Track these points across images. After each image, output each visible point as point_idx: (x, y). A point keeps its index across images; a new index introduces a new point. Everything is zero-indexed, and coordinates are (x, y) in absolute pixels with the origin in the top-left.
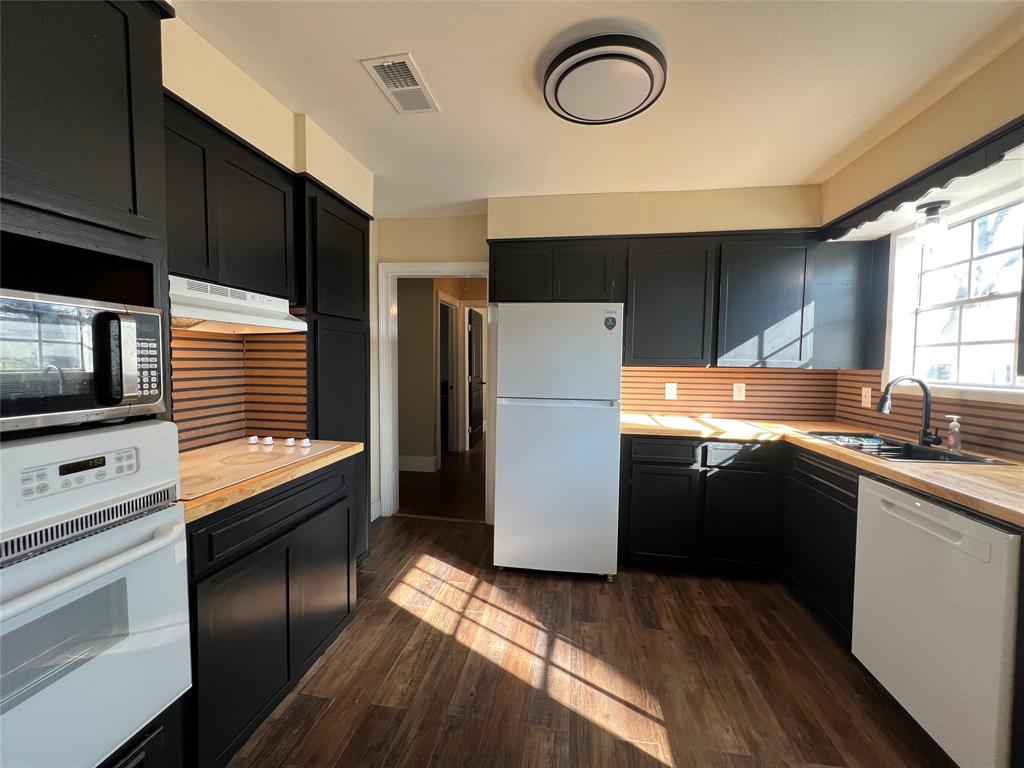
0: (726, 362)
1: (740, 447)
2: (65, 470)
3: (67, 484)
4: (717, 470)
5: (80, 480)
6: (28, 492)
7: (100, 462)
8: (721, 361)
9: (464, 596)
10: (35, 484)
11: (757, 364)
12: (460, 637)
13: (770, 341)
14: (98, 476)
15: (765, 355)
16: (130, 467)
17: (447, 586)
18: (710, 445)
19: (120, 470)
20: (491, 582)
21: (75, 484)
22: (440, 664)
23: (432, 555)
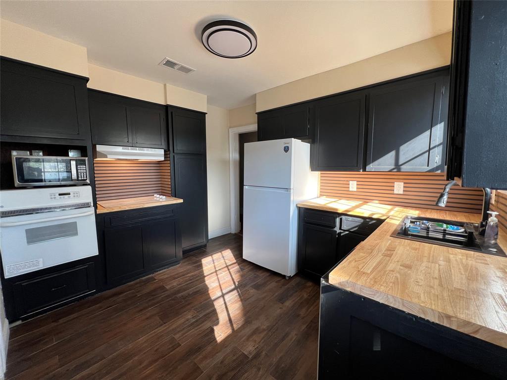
0: (372, 168)
1: (362, 221)
2: (60, 195)
3: (61, 198)
4: (347, 232)
5: (64, 197)
6: (52, 198)
7: (69, 194)
8: (368, 168)
9: (225, 266)
10: (53, 197)
11: (394, 169)
12: (206, 278)
13: (404, 154)
14: (69, 197)
15: (400, 163)
16: (77, 196)
17: (223, 261)
18: (344, 217)
19: (74, 196)
20: (239, 265)
21: (62, 198)
22: (192, 282)
23: (231, 250)
